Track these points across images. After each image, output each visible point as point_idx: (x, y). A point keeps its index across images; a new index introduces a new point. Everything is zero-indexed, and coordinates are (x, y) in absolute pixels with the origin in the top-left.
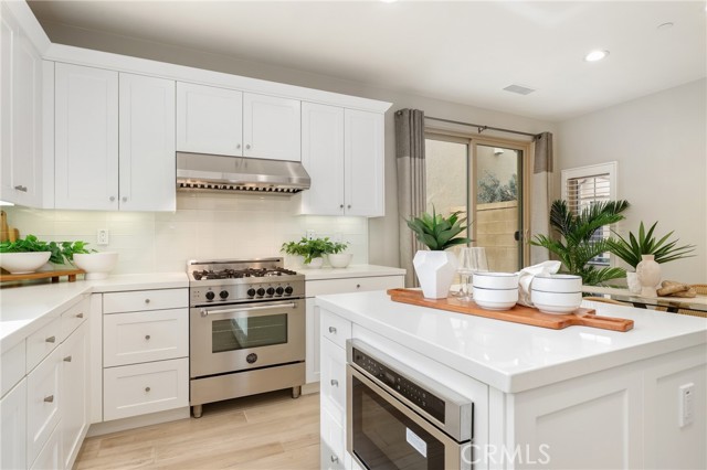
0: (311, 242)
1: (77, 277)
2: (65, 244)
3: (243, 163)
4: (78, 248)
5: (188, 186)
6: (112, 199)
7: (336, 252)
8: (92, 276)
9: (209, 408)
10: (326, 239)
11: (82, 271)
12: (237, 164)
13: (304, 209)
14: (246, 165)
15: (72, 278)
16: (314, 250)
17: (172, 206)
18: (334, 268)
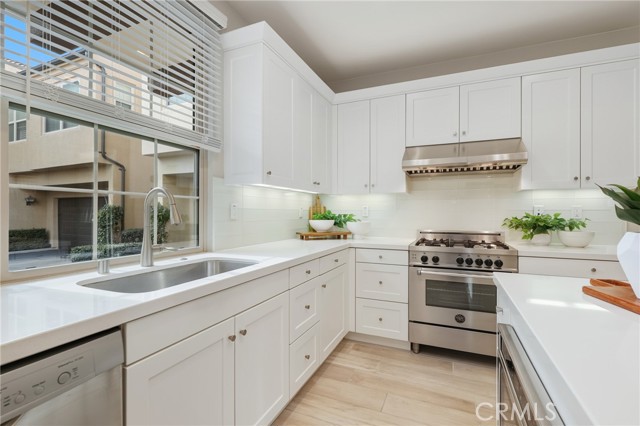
0: (533, 218)
1: (348, 236)
2: (345, 216)
3: (460, 147)
4: (350, 219)
5: (416, 172)
6: (366, 186)
7: (571, 229)
8: (356, 236)
9: (424, 349)
10: (556, 215)
11: (350, 233)
12: (455, 149)
13: (524, 185)
14: (464, 149)
15: (345, 237)
16: (538, 226)
17: (403, 189)
18: (567, 246)
